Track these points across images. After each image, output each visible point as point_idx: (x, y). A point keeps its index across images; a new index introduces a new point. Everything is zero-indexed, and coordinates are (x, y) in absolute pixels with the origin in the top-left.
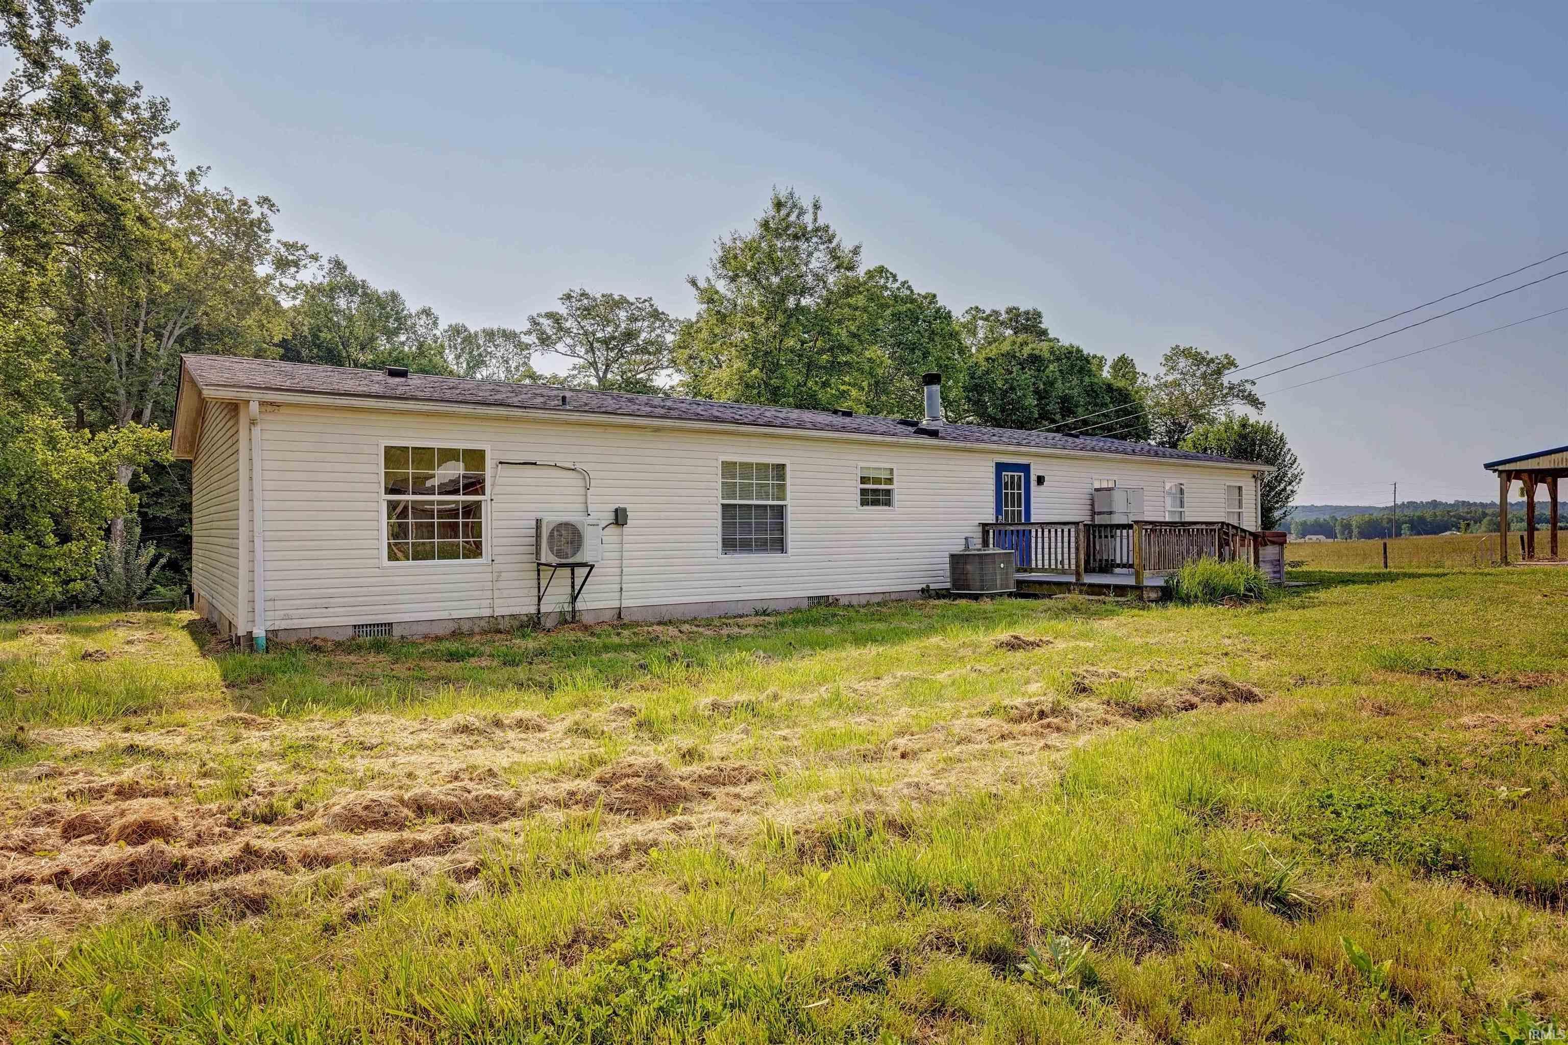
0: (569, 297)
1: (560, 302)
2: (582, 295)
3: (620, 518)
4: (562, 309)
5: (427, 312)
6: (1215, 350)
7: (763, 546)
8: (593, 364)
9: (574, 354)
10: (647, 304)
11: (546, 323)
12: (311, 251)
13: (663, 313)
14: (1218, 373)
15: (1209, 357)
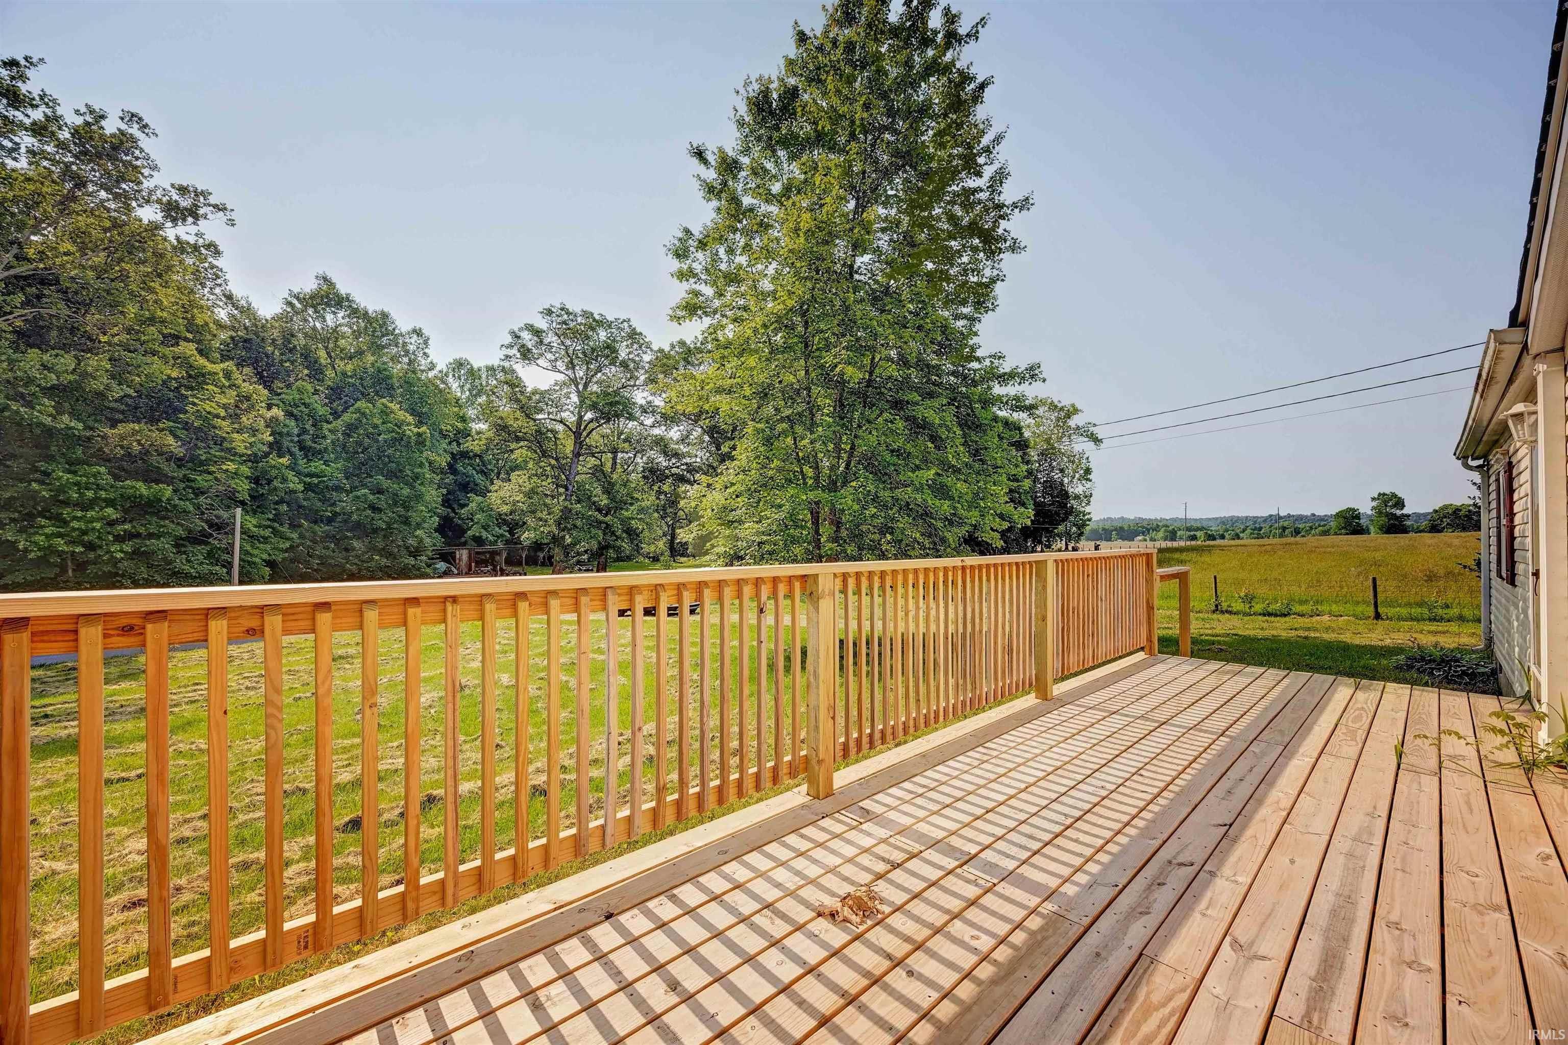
0: (549, 312)
1: (540, 316)
2: (562, 309)
4: (541, 323)
5: (418, 332)
6: (1066, 401)
8: (575, 381)
9: (555, 369)
10: (626, 324)
11: (526, 336)
12: (212, 200)
13: (641, 334)
14: (1068, 416)
15: (1060, 405)
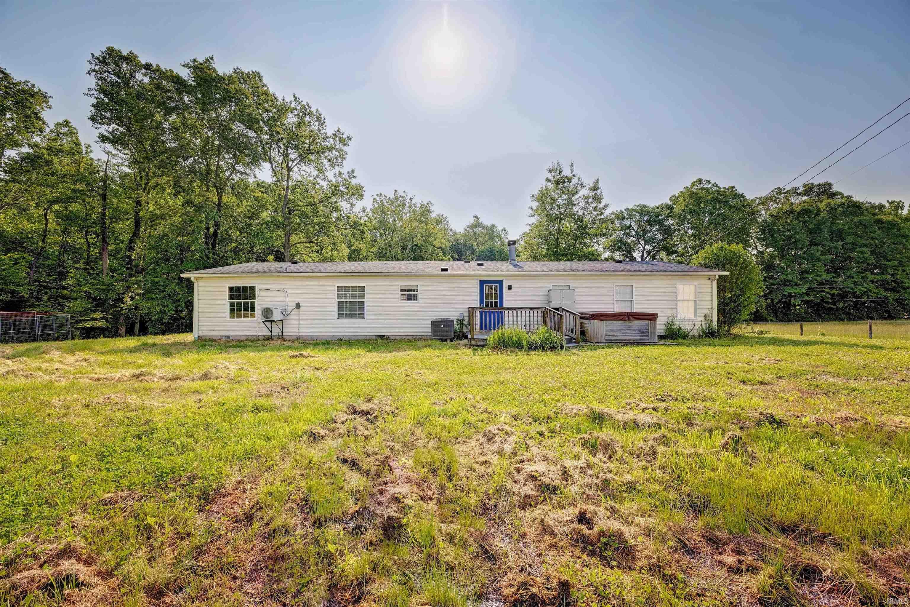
3: (298, 306)
7: (354, 315)
